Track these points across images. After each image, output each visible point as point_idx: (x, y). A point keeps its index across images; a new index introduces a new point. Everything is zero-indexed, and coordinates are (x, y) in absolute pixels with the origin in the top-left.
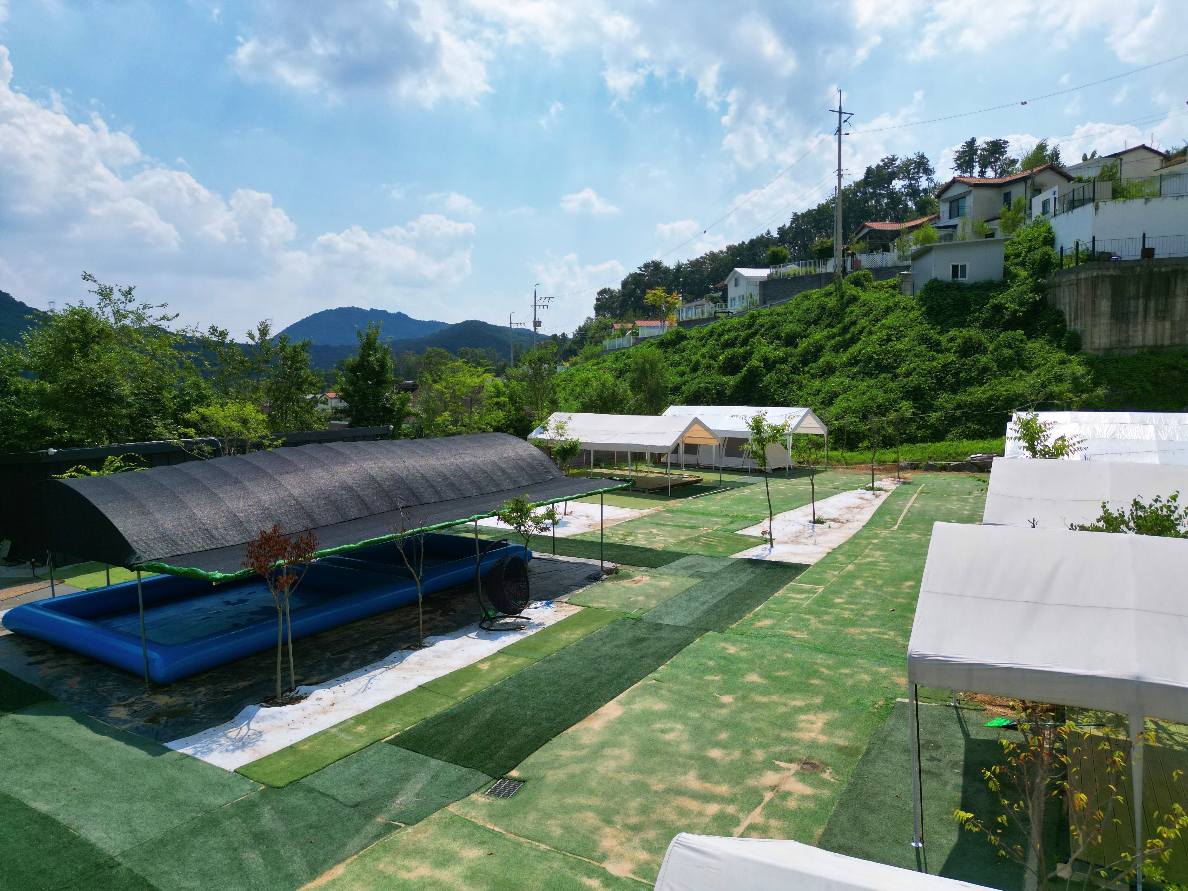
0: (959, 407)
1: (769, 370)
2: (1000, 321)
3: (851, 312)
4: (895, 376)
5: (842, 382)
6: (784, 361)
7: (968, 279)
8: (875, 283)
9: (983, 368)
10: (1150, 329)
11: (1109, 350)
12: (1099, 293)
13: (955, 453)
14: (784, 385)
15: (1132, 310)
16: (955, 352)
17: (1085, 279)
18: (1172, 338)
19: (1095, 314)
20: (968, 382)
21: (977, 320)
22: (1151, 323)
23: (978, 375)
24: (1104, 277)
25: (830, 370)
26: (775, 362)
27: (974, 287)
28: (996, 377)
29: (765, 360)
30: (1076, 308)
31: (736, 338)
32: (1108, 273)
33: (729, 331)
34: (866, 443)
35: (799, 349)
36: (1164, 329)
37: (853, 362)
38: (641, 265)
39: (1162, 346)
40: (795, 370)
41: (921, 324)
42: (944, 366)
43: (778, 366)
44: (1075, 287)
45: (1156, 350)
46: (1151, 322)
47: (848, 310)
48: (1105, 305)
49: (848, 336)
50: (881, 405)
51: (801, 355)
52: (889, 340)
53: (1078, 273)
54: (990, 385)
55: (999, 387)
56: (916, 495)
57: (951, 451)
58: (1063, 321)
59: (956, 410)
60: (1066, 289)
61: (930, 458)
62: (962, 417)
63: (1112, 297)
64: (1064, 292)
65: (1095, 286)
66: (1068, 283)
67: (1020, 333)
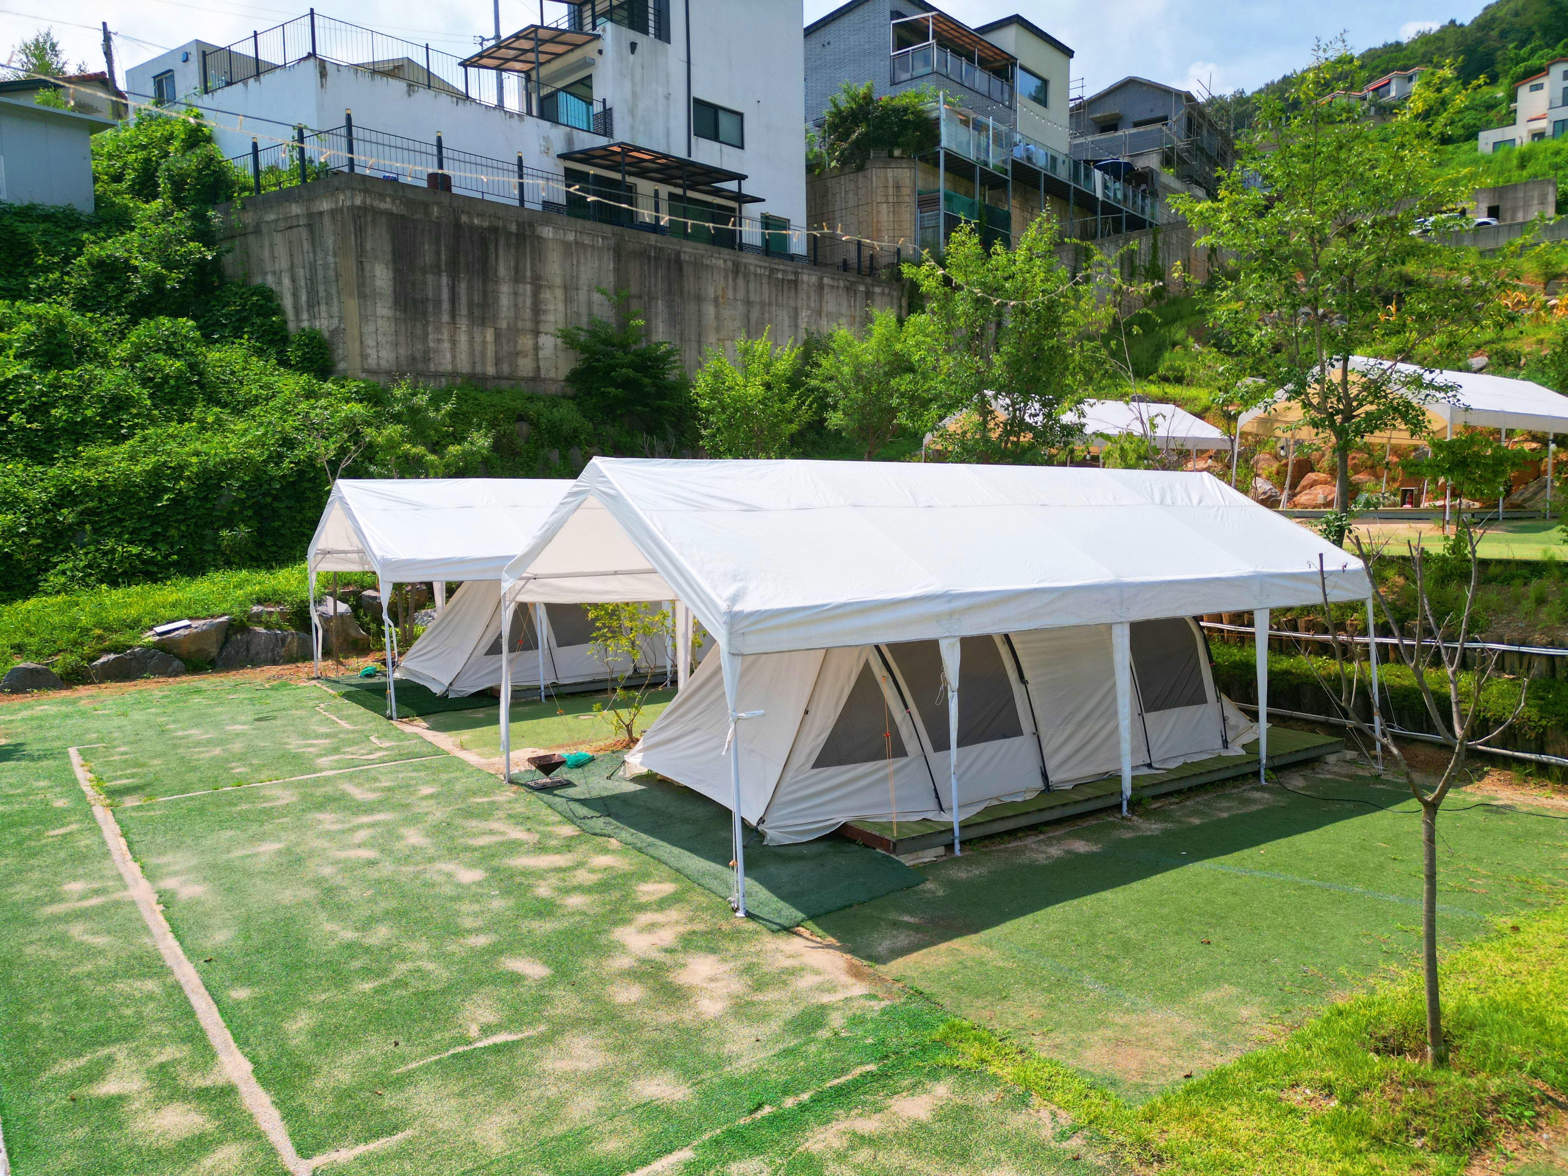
2: (118, 298)
9: (113, 399)
10: (463, 338)
12: (369, 246)
13: (98, 626)
15: (430, 295)
17: (333, 212)
18: (498, 362)
19: (362, 295)
22: (464, 328)
23: (104, 416)
24: (377, 212)
28: (153, 422)
30: (312, 281)
32: (382, 206)
36: (484, 342)
44: (304, 233)
46: (463, 324)
48: (382, 276)
53: (311, 200)
54: (144, 439)
55: (172, 446)
56: (101, 813)
57: (85, 620)
58: (279, 310)
59: (60, 507)
60: (278, 238)
61: (19, 649)
62: (81, 523)
63: (394, 261)
64: (272, 246)
65: (360, 231)
66: (282, 225)
67: (186, 324)
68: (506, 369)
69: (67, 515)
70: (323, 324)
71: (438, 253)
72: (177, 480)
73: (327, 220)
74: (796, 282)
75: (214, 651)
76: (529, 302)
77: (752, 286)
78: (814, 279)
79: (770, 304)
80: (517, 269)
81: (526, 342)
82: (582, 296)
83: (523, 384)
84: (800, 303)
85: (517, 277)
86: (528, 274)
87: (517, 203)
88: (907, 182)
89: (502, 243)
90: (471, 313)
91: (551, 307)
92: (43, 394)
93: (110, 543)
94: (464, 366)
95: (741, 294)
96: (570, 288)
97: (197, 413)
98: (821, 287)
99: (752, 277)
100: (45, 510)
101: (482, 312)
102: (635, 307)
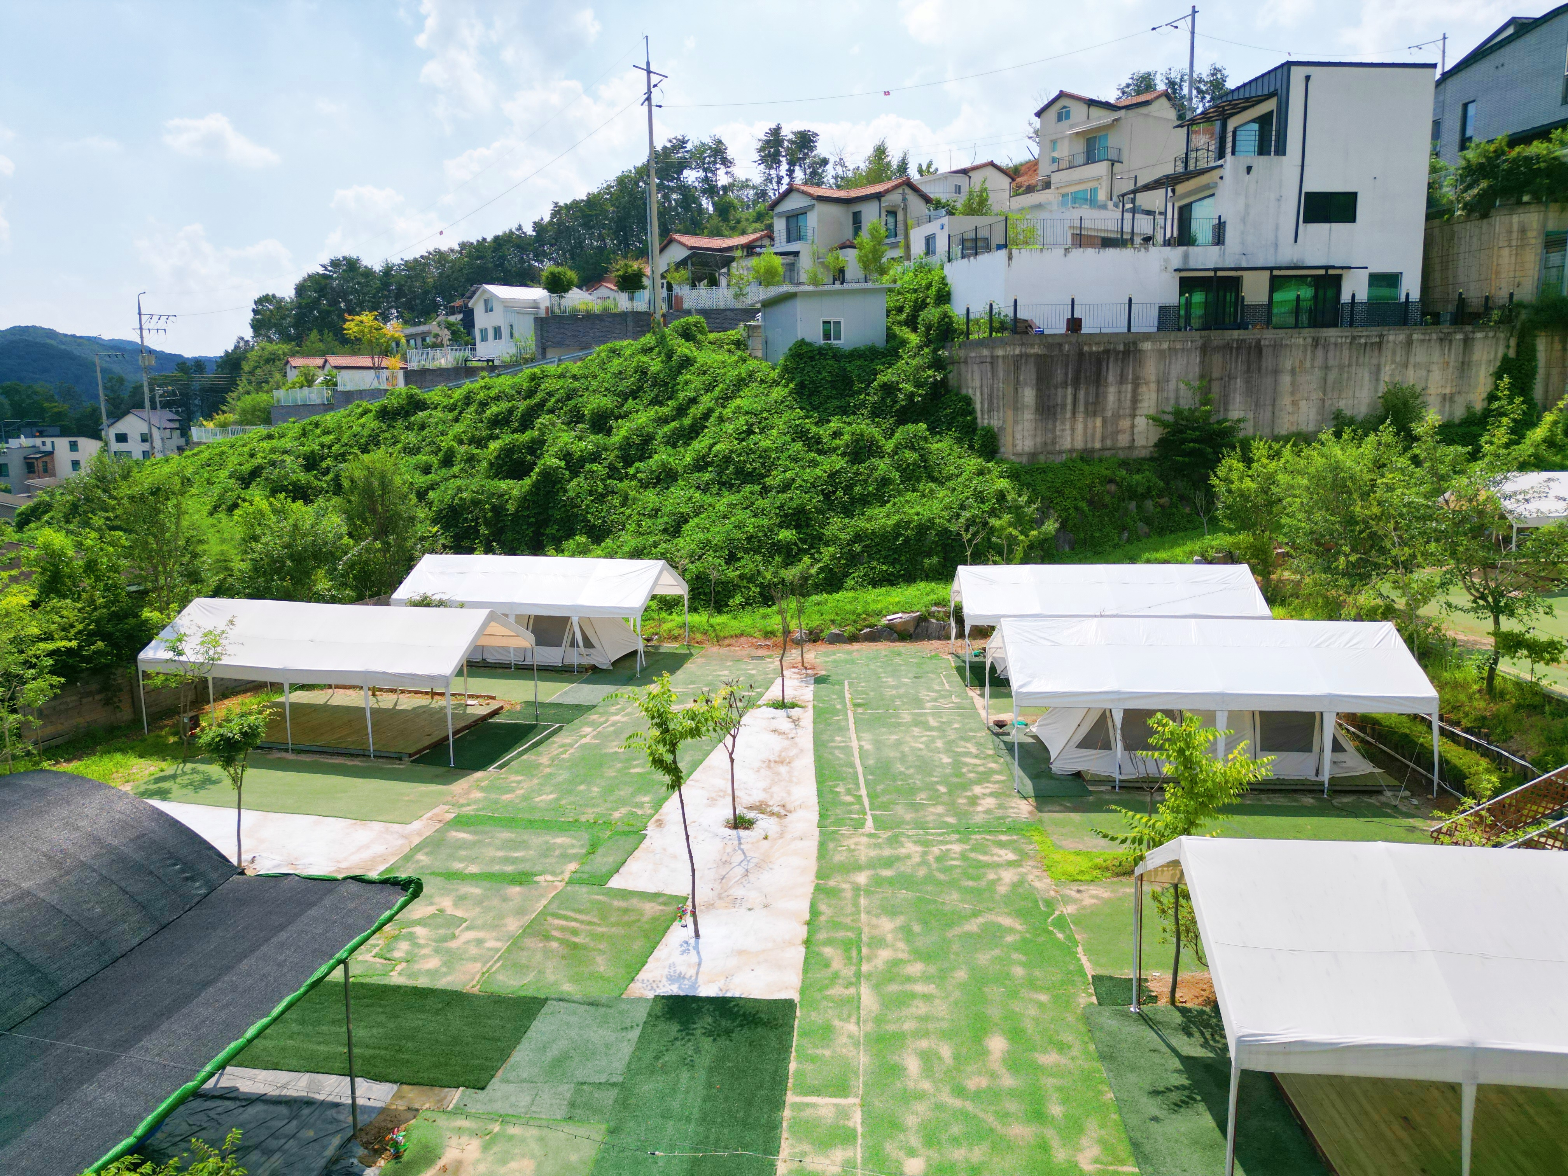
0: (858, 537)
1: (575, 474)
2: (892, 407)
3: (687, 383)
4: (766, 490)
5: (690, 499)
6: (595, 457)
7: (846, 341)
8: (712, 336)
9: (883, 479)
10: (1080, 427)
11: (1033, 455)
12: (1022, 378)
13: (864, 612)
14: (601, 498)
15: (1059, 402)
16: (844, 454)
17: (1004, 357)
18: (1103, 439)
19: (1017, 407)
20: (865, 501)
21: (863, 404)
22: (1081, 420)
23: (877, 490)
24: (1028, 356)
25: (668, 475)
26: (582, 461)
27: (855, 355)
28: (900, 493)
29: (566, 456)
30: (991, 396)
31: (511, 411)
32: (1032, 351)
33: (497, 398)
34: (738, 599)
35: (616, 439)
36: (1095, 427)
37: (701, 464)
38: (326, 261)
39: (1093, 451)
40: (613, 472)
41: (791, 408)
42: (832, 475)
43: (588, 466)
44: (989, 366)
45: (1086, 456)
47: (681, 379)
48: (1029, 395)
49: (687, 421)
50: (752, 536)
51: (620, 448)
52: (750, 432)
53: (993, 348)
54: (895, 504)
55: (906, 509)
56: (850, 714)
57: (860, 610)
58: (972, 412)
59: (855, 543)
60: (976, 367)
61: (833, 622)
62: (863, 552)
63: (1037, 384)
64: (972, 372)
65: (1017, 368)
66: (978, 360)
67: (923, 426)
68: (1109, 443)
69: (857, 548)
70: (995, 423)
71: (1066, 374)
72: (906, 529)
73: (1000, 360)
74: (1380, 344)
75: (912, 630)
76: (1129, 396)
77: (1331, 354)
78: (1402, 337)
79: (1350, 365)
80: (1122, 376)
81: (1125, 424)
82: (1172, 385)
83: (1120, 452)
84: (1383, 360)
85: (1122, 380)
86: (1130, 377)
87: (1126, 330)
88: (1535, 225)
89: (1111, 360)
90: (1086, 409)
91: (1146, 397)
92: (851, 479)
93: (875, 563)
94: (1079, 444)
95: (1319, 361)
96: (1162, 382)
97: (921, 487)
98: (1409, 343)
99: (1332, 347)
100: (848, 544)
101: (1095, 407)
102: (1216, 387)
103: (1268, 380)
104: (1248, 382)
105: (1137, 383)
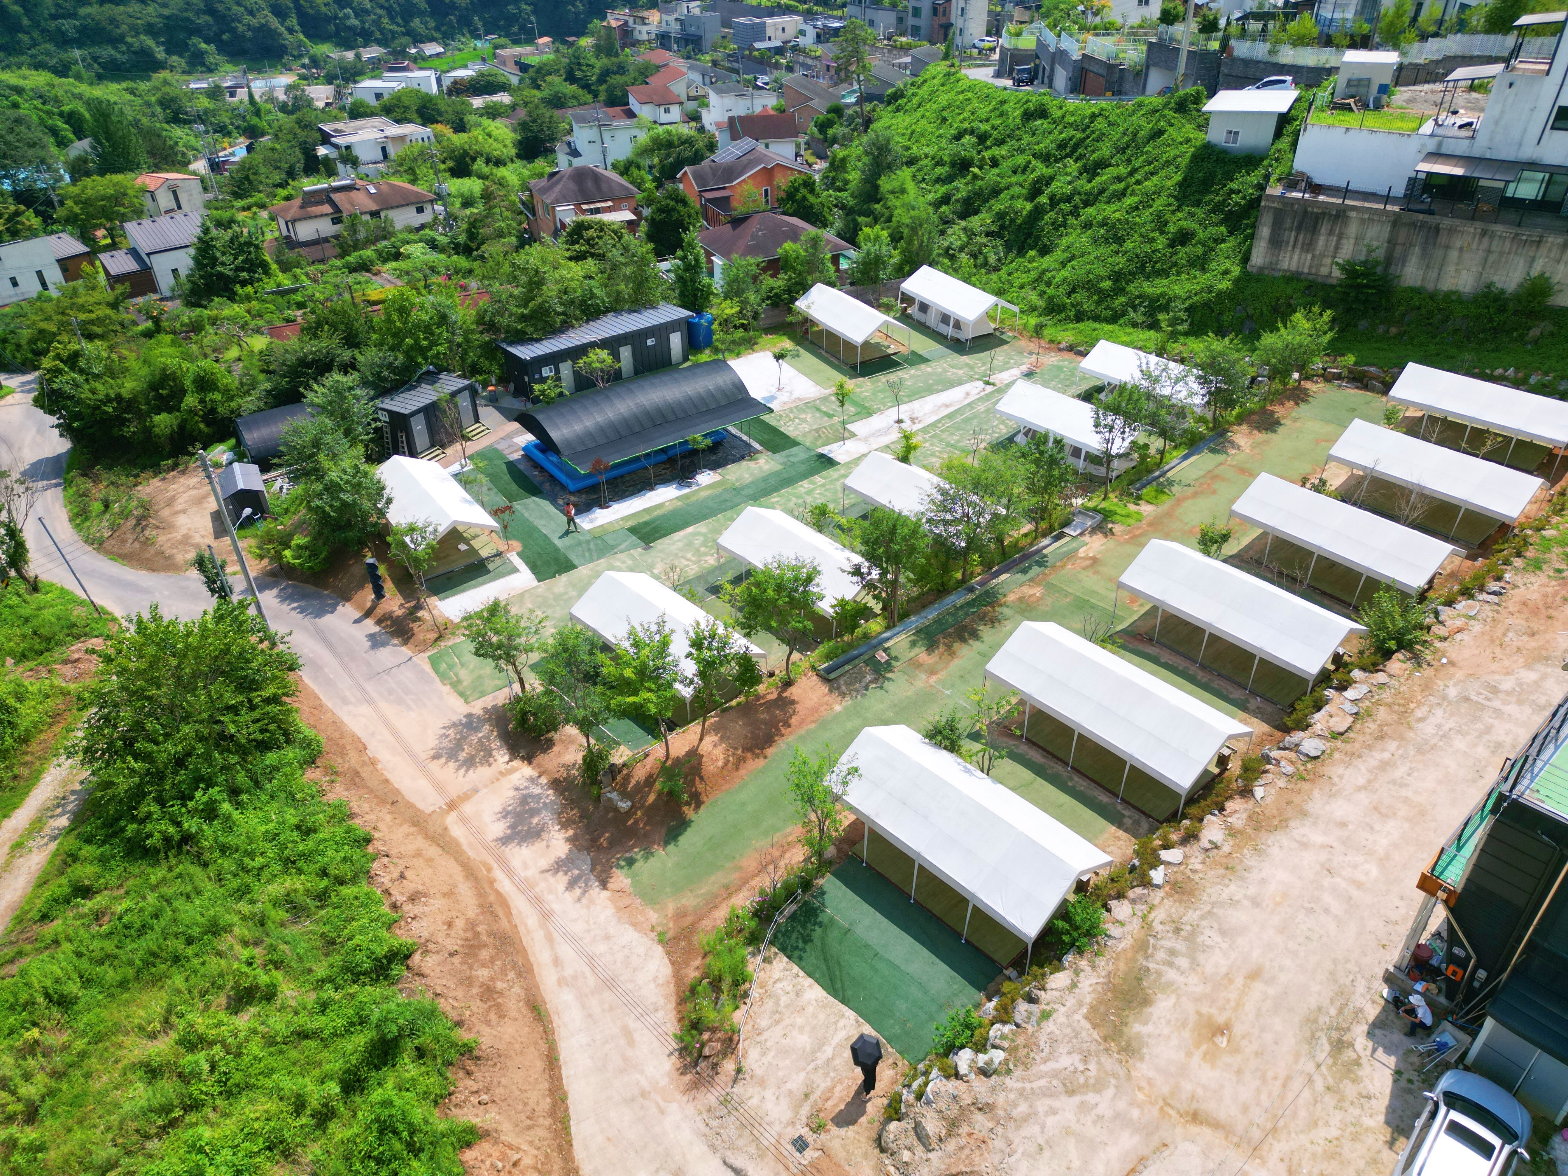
0: (1141, 295)
1: (1052, 209)
2: (1226, 207)
3: (1146, 152)
4: (1118, 251)
5: (1086, 245)
6: (1070, 198)
7: (1238, 146)
11: (1261, 269)
14: (1057, 228)
15: (1285, 239)
16: (1169, 238)
18: (1310, 267)
20: (1158, 273)
21: (1210, 202)
22: (1297, 253)
25: (1091, 223)
26: (1061, 200)
32: (1273, 205)
34: (1062, 316)
35: (1091, 185)
36: (1306, 259)
37: (1104, 223)
39: (1301, 273)
40: (1073, 211)
41: (1170, 195)
42: (1154, 251)
43: (1061, 205)
45: (1296, 276)
47: (1147, 147)
49: (1124, 186)
50: (1091, 280)
51: (1088, 193)
68: (1313, 271)
69: (1137, 301)
71: (1294, 222)
72: (1165, 298)
74: (1539, 242)
76: (1334, 244)
77: (1495, 243)
79: (1509, 253)
80: (1331, 230)
81: (1327, 261)
82: (1366, 242)
83: (1319, 279)
84: (1539, 254)
85: (1331, 233)
86: (1337, 232)
89: (1326, 219)
90: (1303, 247)
91: (1346, 246)
92: (1161, 257)
93: (1140, 314)
94: (1293, 267)
95: (1484, 246)
96: (1359, 238)
97: (1192, 272)
99: (1497, 238)
100: (1134, 298)
101: (1309, 247)
102: (1398, 250)
103: (1439, 253)
104: (1424, 250)
105: (1340, 237)
